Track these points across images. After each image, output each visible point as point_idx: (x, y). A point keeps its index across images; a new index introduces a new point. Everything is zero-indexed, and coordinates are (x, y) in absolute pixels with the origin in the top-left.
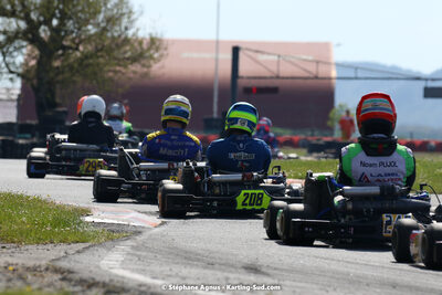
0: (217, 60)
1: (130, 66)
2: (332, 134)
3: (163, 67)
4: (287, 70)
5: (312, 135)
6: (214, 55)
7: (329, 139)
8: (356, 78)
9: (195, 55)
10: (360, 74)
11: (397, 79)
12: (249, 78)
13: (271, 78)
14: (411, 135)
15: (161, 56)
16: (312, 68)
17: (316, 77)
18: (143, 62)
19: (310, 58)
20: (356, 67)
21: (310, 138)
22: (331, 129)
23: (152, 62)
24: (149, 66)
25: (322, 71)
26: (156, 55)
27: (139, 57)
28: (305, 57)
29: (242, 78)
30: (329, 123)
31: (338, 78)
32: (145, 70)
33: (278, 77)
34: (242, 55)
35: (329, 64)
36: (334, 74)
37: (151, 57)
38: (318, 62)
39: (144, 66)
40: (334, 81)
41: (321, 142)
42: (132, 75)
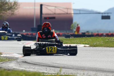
0: (35, 9)
1: (8, 11)
2: (72, 32)
3: (18, 11)
4: (58, 11)
5: (66, 32)
6: (34, 7)
7: (72, 33)
8: (80, 13)
9: (28, 8)
10: (81, 12)
11: (93, 13)
12: (46, 14)
13: (53, 14)
14: (98, 31)
15: (18, 8)
16: (66, 11)
17: (67, 14)
18: (12, 10)
19: (65, 7)
20: (80, 10)
21: (65, 33)
22: (72, 30)
23: (15, 10)
24: (14, 11)
25: (69, 12)
26: (16, 8)
27: (10, 8)
28: (63, 7)
29: (44, 14)
30: (71, 28)
31: (74, 14)
32: (13, 12)
33: (55, 14)
34: (43, 7)
35: (71, 9)
36: (72, 12)
37: (14, 8)
38: (68, 9)
39: (12, 11)
40: (73, 15)
41: (69, 35)
42: (8, 14)
